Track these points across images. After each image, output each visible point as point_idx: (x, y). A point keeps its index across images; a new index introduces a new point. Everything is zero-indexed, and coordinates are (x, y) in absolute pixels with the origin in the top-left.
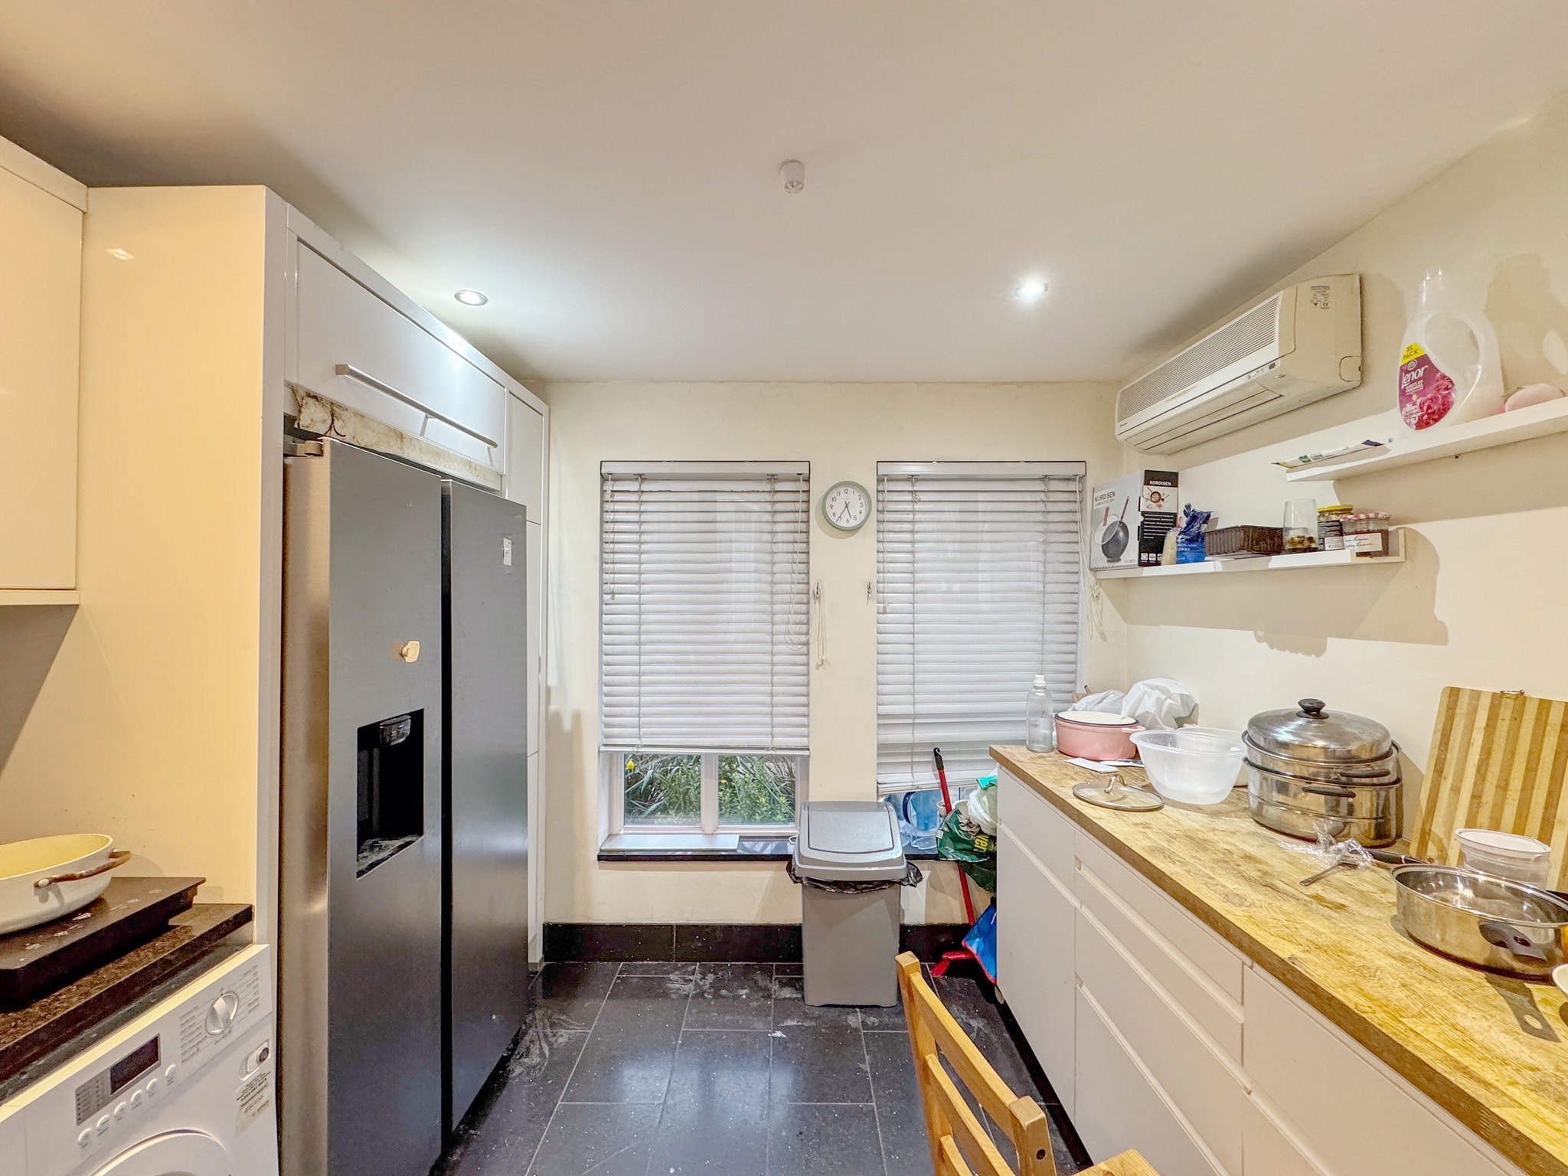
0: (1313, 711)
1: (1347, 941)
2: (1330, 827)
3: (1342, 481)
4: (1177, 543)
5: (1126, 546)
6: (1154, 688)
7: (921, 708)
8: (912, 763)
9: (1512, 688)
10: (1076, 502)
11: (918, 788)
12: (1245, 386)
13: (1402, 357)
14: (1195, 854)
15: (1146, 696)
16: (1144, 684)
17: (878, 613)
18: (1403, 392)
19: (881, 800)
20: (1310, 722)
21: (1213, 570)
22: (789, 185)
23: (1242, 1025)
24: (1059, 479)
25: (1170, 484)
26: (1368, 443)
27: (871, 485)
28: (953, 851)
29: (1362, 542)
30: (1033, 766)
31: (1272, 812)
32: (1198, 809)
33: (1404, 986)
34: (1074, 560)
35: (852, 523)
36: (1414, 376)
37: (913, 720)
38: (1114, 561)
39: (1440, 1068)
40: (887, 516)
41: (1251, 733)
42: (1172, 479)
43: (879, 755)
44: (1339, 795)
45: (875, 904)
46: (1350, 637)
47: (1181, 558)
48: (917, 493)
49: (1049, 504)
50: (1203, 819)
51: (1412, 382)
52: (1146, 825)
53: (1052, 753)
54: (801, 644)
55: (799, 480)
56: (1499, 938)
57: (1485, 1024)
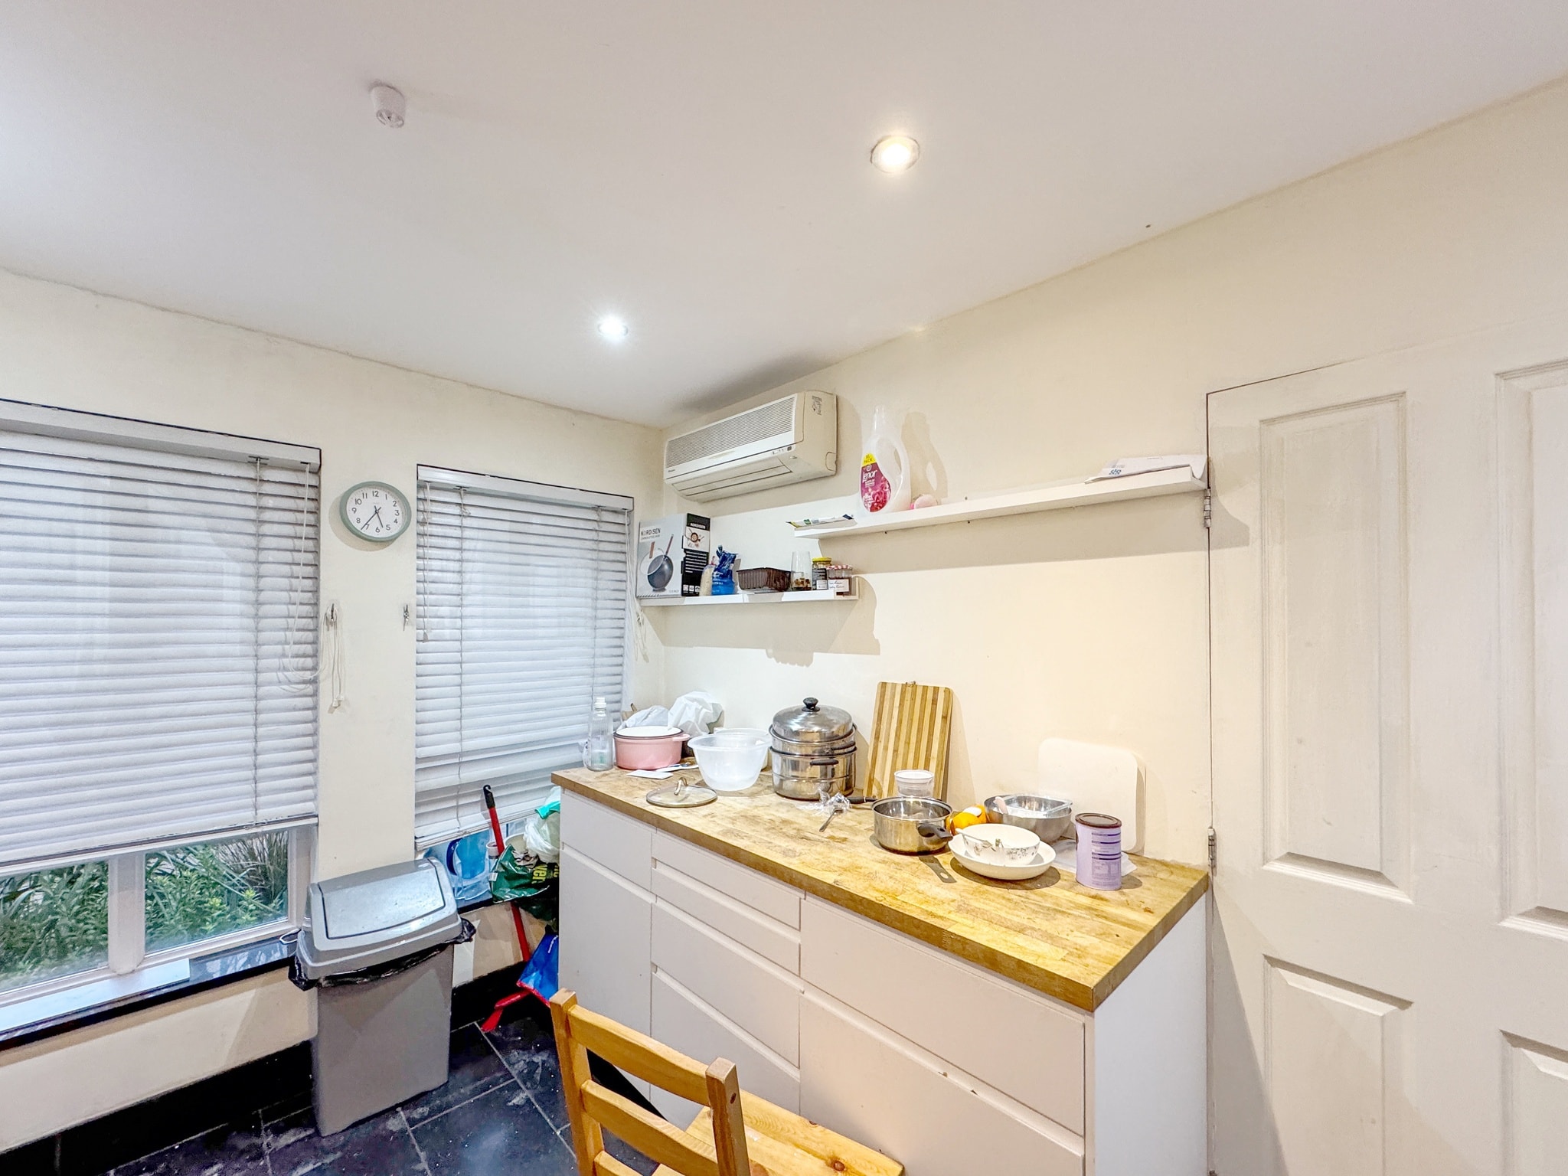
0: (811, 706)
1: (856, 860)
2: (823, 788)
3: (824, 540)
4: (713, 578)
5: (670, 579)
6: (693, 700)
7: (469, 745)
8: (458, 807)
9: (910, 682)
10: (624, 534)
11: (465, 833)
12: (770, 459)
13: (862, 461)
14: (753, 828)
15: (687, 708)
16: (688, 699)
17: (417, 641)
18: (863, 485)
19: (421, 856)
20: (810, 714)
21: (742, 602)
22: (384, 114)
23: (800, 946)
24: (608, 511)
25: (704, 527)
26: (846, 516)
27: (410, 492)
28: (509, 890)
29: (840, 585)
30: (602, 784)
31: (789, 785)
32: (739, 794)
33: (891, 877)
34: (621, 588)
35: (384, 534)
36: (870, 476)
37: (460, 759)
38: (660, 591)
39: (922, 918)
40: (429, 529)
41: (775, 728)
42: (705, 523)
43: (417, 805)
44: (825, 764)
45: (426, 975)
46: (826, 652)
47: (715, 591)
48: (466, 507)
49: (601, 534)
50: (746, 801)
51: (868, 479)
52: (712, 815)
53: (613, 770)
54: (304, 682)
55: (305, 471)
56: (928, 832)
57: (929, 885)
